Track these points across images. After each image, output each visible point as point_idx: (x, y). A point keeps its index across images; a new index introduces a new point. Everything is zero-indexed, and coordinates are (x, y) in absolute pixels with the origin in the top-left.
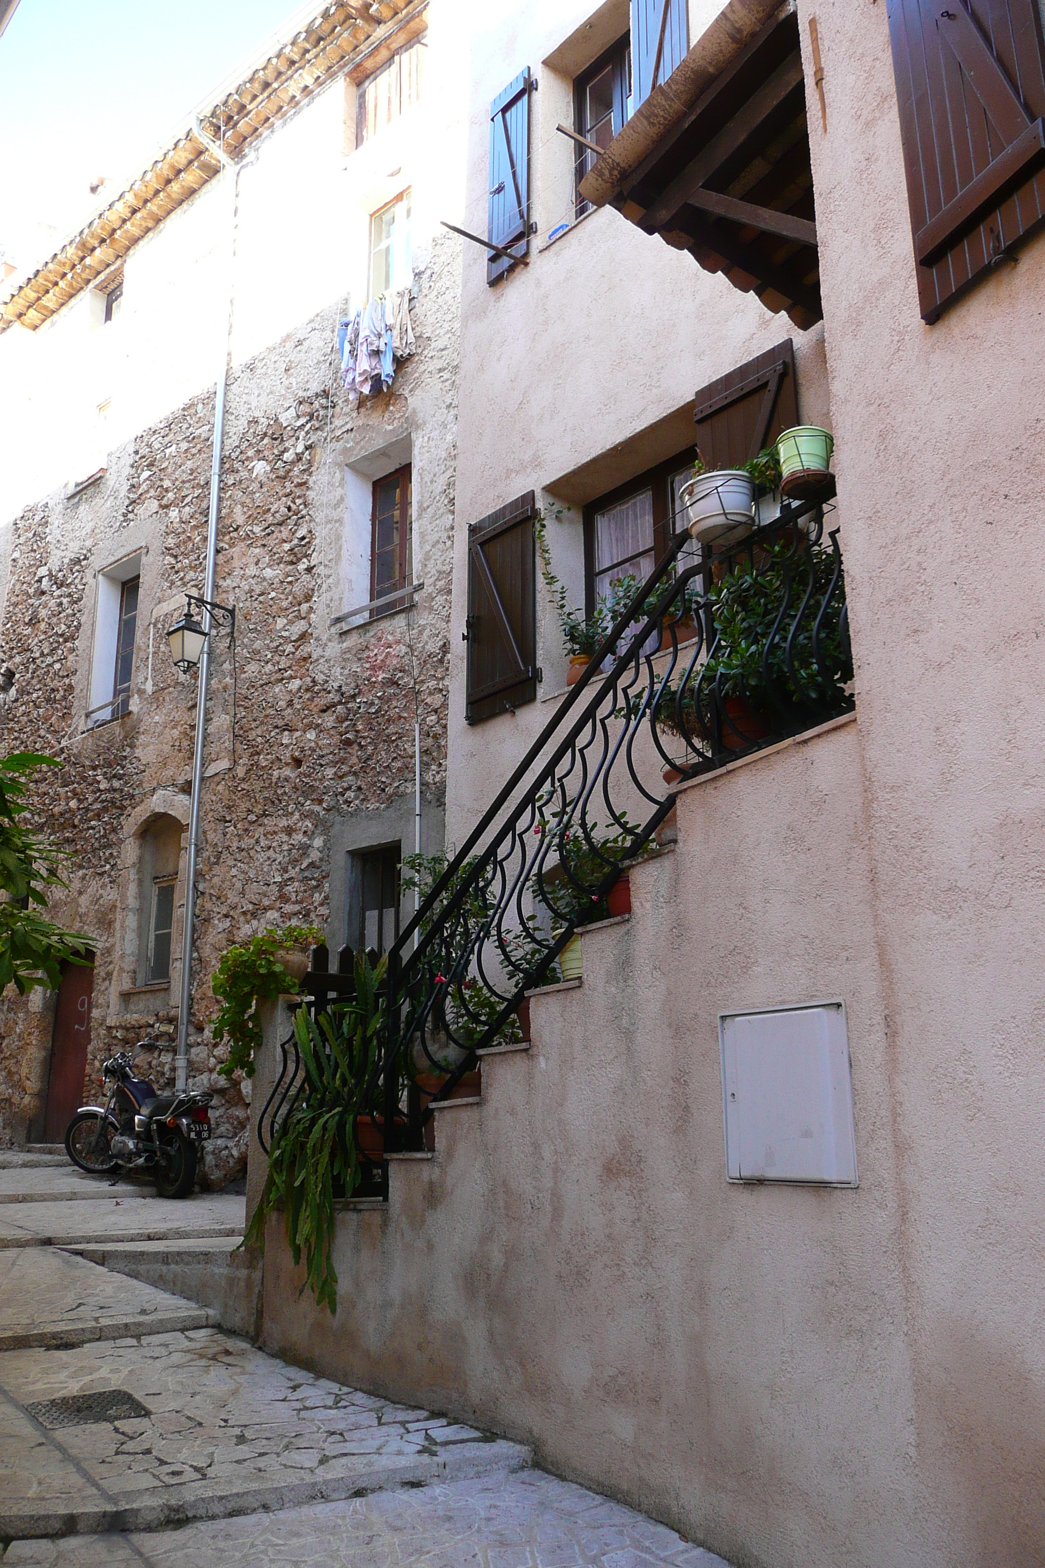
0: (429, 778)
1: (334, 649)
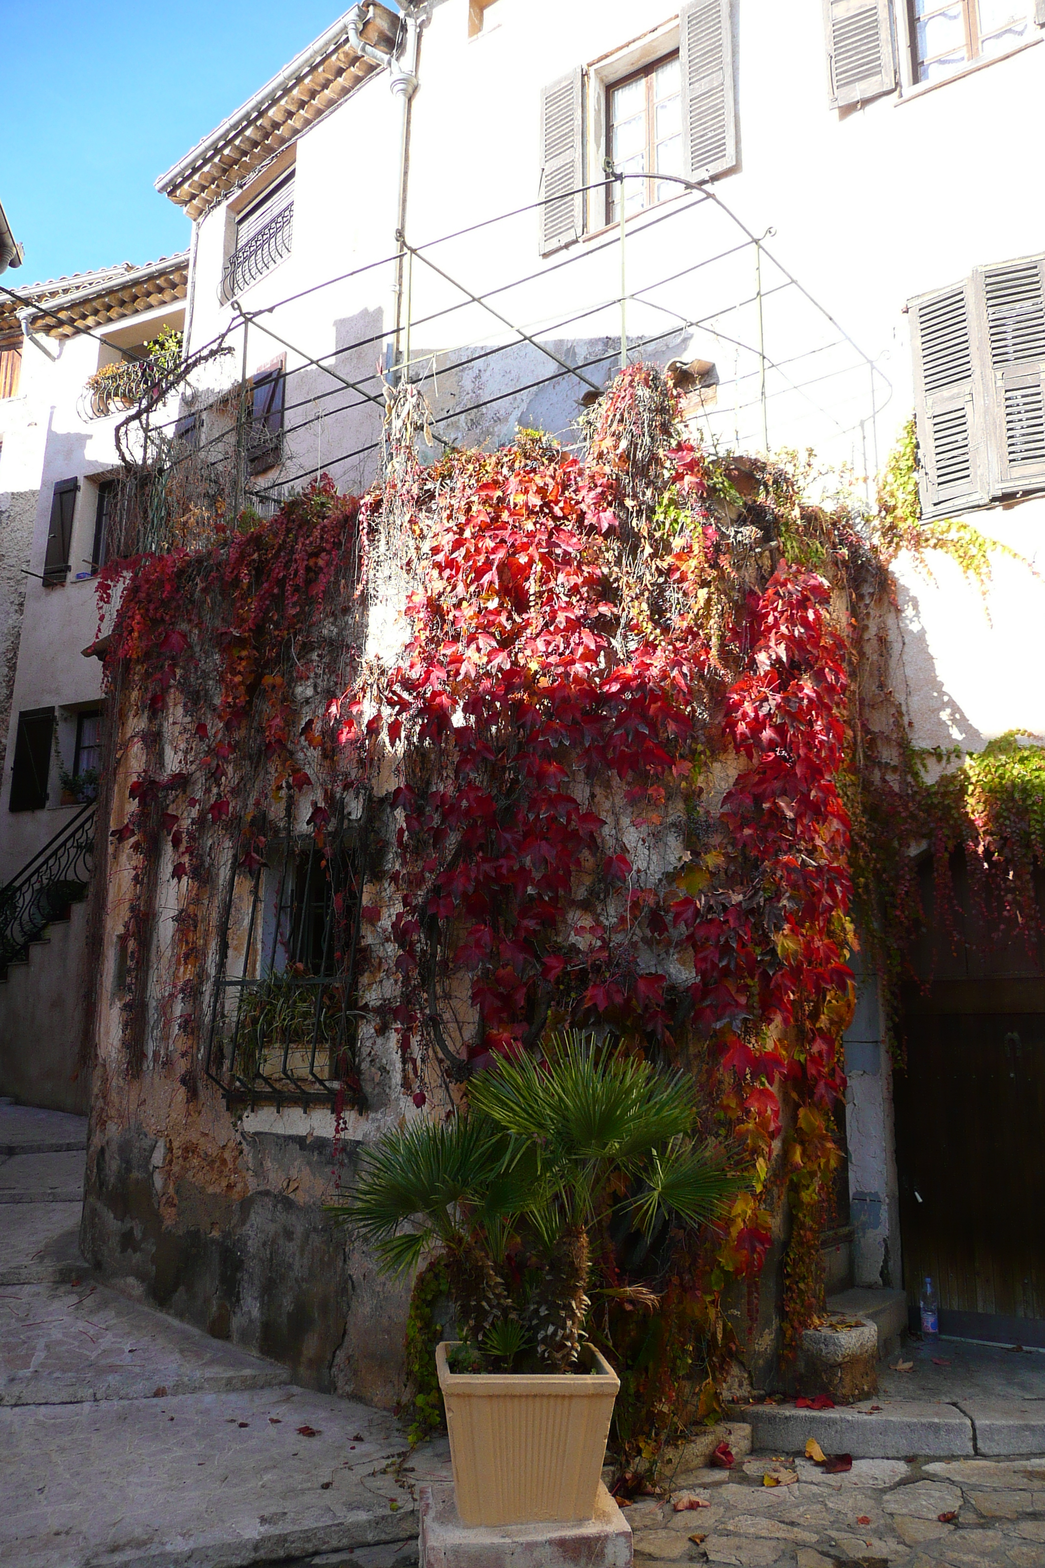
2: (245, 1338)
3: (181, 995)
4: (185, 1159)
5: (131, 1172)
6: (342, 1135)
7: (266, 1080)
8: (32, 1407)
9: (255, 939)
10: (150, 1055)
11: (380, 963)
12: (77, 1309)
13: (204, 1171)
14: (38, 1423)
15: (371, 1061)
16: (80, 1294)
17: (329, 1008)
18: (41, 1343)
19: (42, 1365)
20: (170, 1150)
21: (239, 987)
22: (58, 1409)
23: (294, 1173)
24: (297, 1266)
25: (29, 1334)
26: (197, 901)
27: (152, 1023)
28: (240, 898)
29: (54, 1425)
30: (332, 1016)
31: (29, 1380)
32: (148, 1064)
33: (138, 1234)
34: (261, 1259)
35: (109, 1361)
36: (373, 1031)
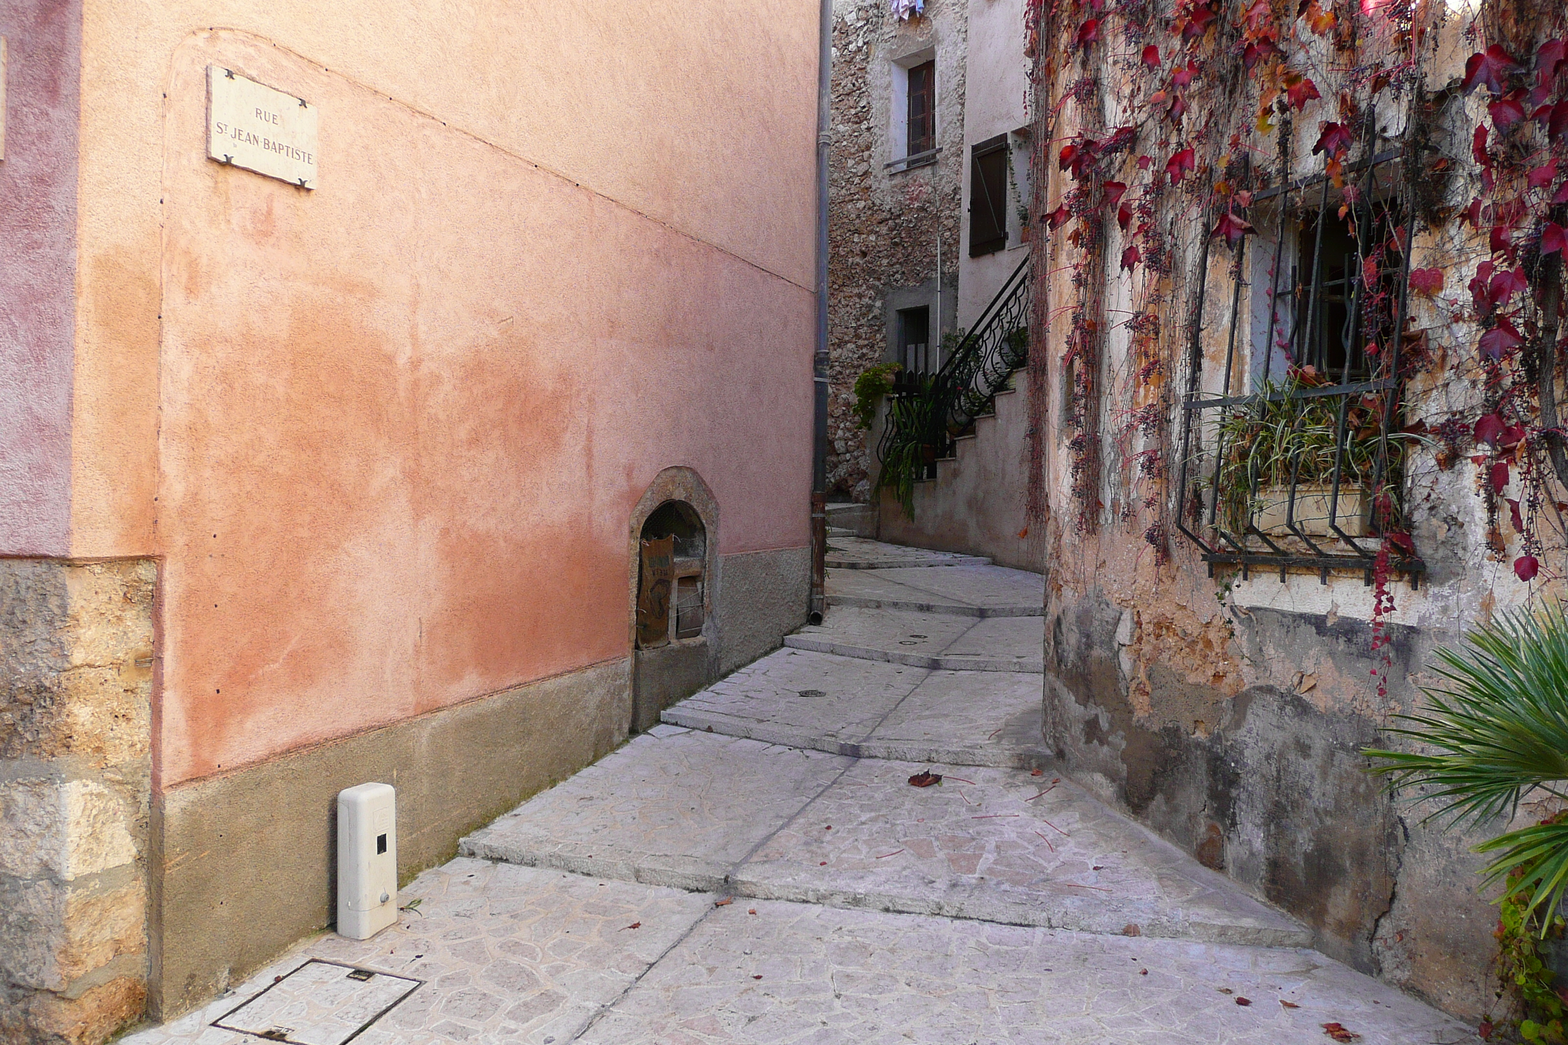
0: (946, 270)
1: (886, 184)
2: (1244, 872)
3: (1143, 426)
4: (1158, 636)
5: (1092, 648)
6: (1385, 617)
7: (1264, 537)
8: (976, 923)
9: (1241, 341)
10: (1108, 504)
11: (1444, 357)
12: (1035, 804)
13: (1183, 653)
14: (982, 948)
15: (1431, 509)
16: (1040, 786)
17: (1357, 430)
18: (991, 842)
19: (991, 871)
20: (1139, 624)
21: (1220, 409)
22: (1007, 929)
23: (1309, 666)
24: (1316, 794)
25: (980, 828)
26: (1157, 299)
27: (1108, 464)
28: (1217, 286)
29: (998, 952)
30: (1364, 442)
31: (973, 888)
32: (1106, 516)
33: (1104, 724)
34: (1263, 776)
35: (1069, 877)
36: (1433, 462)
